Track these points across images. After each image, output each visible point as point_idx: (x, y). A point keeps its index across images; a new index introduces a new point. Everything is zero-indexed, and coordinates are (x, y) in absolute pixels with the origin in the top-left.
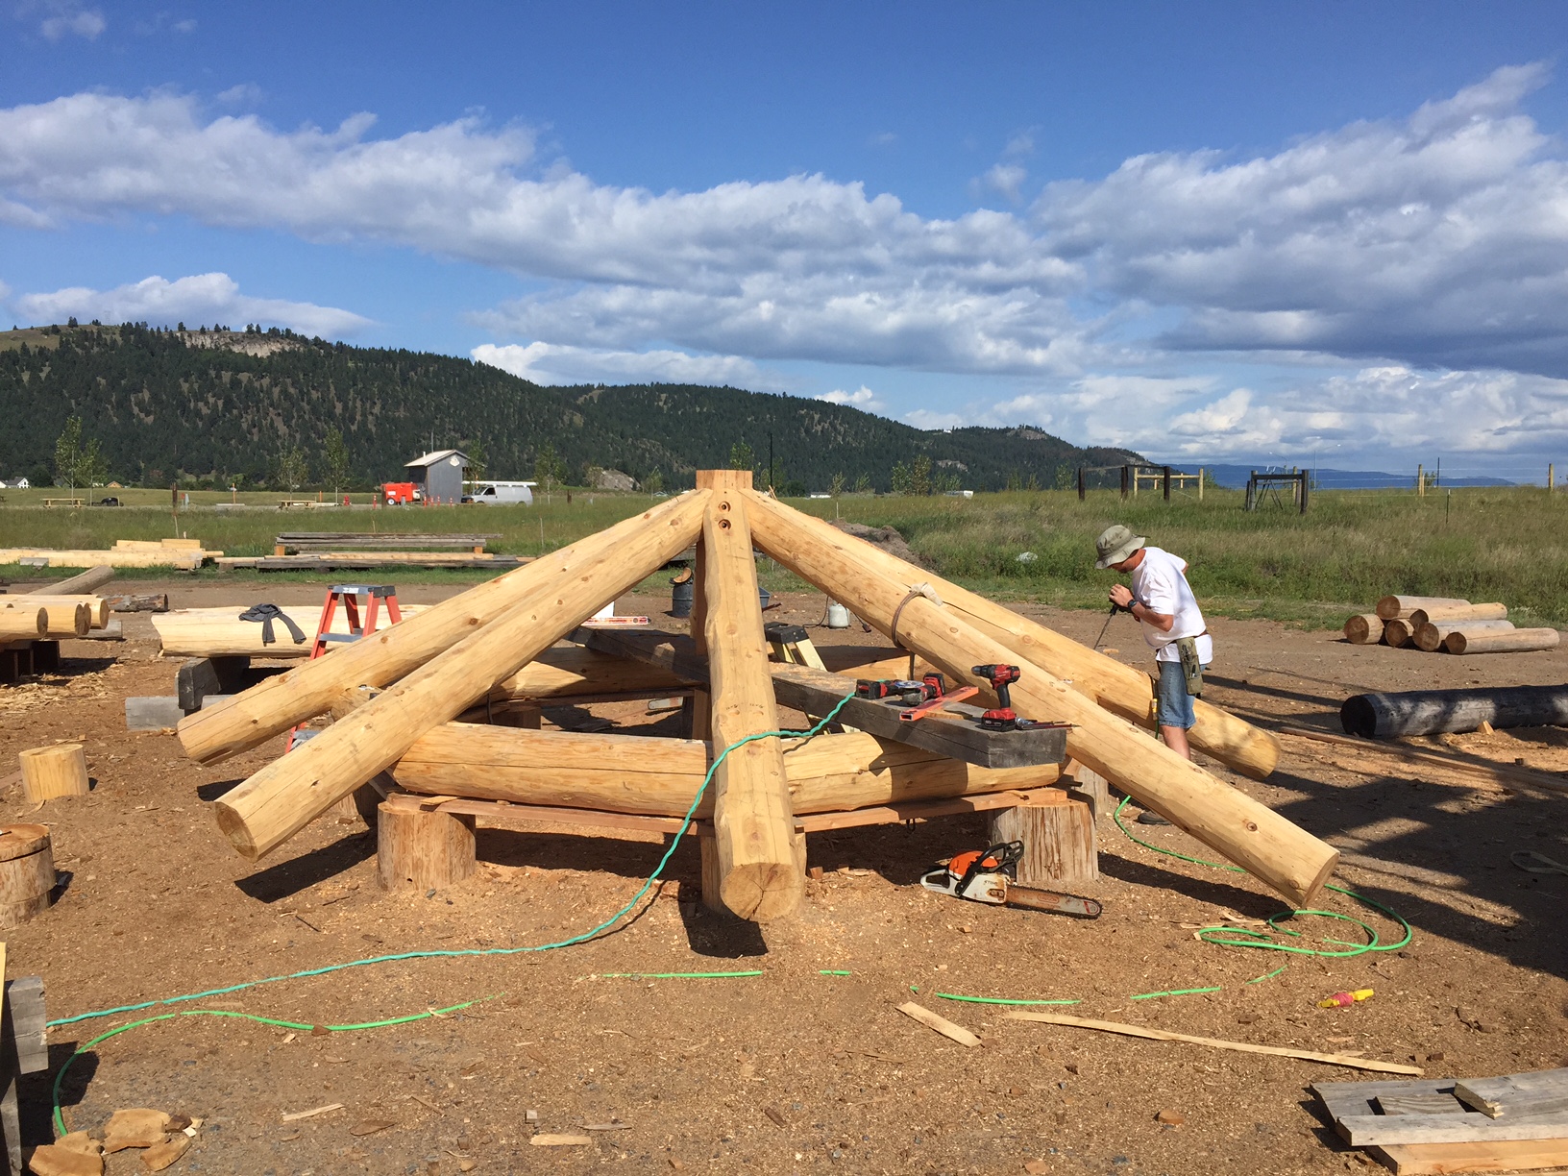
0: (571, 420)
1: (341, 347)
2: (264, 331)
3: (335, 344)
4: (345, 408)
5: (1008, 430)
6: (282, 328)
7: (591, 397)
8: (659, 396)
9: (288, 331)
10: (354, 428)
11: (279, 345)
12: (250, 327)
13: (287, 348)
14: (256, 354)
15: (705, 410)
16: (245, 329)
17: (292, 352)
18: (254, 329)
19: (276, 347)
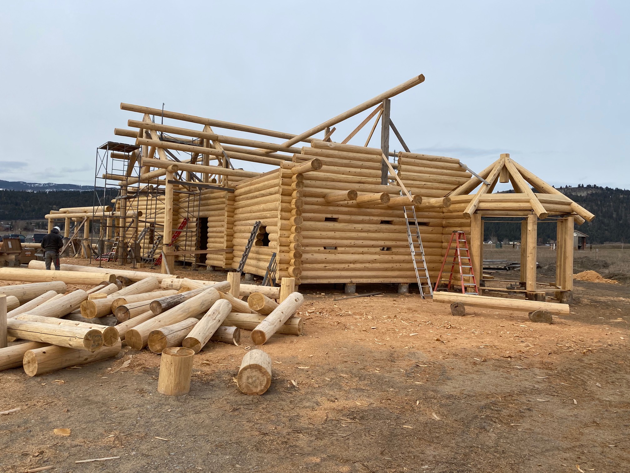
1: (617, 190)
2: (585, 186)
3: (614, 189)
4: (617, 214)
6: (592, 185)
9: (595, 185)
10: (621, 222)
11: (591, 191)
12: (579, 185)
13: (594, 192)
14: (581, 195)
16: (577, 186)
17: (596, 193)
18: (581, 185)
19: (590, 192)
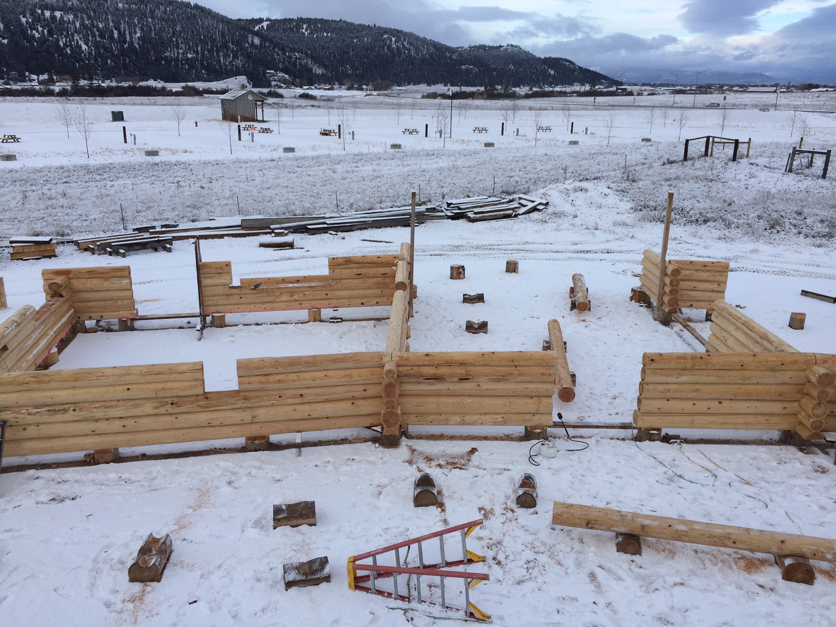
0: (252, 41)
5: (501, 47)
7: (263, 26)
8: (302, 26)
15: (329, 35)
